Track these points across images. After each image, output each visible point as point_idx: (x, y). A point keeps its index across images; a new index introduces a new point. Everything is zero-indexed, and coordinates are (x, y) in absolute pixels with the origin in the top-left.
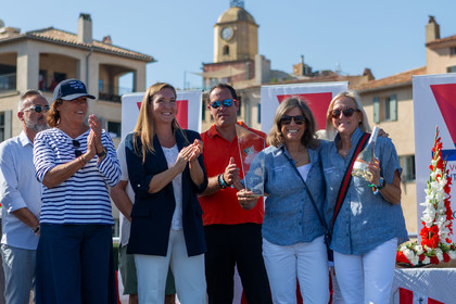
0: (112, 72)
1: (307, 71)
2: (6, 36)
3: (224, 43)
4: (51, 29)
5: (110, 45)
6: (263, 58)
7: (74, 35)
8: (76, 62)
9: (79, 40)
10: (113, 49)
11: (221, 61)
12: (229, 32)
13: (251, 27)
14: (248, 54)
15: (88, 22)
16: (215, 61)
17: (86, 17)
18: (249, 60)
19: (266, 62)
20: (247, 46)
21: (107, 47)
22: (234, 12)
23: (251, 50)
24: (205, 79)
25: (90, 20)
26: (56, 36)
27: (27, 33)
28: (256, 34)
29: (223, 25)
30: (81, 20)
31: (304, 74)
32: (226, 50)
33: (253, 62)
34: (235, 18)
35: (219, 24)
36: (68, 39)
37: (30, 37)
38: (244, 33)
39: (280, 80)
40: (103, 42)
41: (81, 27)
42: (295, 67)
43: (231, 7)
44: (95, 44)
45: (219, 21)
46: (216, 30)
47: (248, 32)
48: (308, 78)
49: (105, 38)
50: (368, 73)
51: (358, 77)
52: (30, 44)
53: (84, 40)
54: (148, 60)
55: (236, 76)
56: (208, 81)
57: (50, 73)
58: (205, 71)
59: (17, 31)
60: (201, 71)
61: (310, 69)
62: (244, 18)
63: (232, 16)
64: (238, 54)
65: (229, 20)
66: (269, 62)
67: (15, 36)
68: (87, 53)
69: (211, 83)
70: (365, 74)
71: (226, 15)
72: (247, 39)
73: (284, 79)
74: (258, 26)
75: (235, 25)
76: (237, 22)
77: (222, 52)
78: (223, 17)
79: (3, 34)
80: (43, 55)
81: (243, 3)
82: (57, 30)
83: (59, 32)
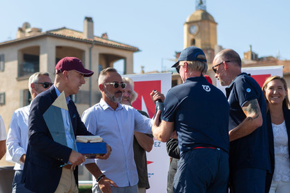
0: (108, 59)
1: (254, 57)
2: (32, 35)
3: (192, 37)
4: (64, 28)
5: (107, 40)
6: (221, 47)
7: (81, 32)
8: (82, 52)
9: (84, 37)
10: (109, 42)
12: (195, 29)
13: (212, 25)
14: (209, 45)
15: (90, 23)
17: (89, 20)
18: (210, 49)
20: (209, 39)
21: (104, 41)
22: (199, 14)
23: (212, 42)
25: (92, 22)
26: (68, 34)
27: (47, 32)
28: (215, 30)
29: (190, 24)
30: (86, 22)
31: (252, 59)
32: (193, 42)
33: (213, 50)
34: (200, 18)
35: (187, 23)
36: (76, 35)
37: (49, 35)
38: (206, 29)
40: (102, 38)
41: (86, 27)
42: (245, 54)
43: (197, 9)
44: (96, 39)
45: (188, 20)
46: (186, 27)
47: (209, 28)
48: (255, 62)
49: (104, 35)
52: (49, 40)
53: (88, 36)
54: (135, 50)
59: (39, 31)
60: (175, 58)
61: (256, 56)
62: (206, 17)
63: (197, 16)
64: (202, 45)
65: (194, 19)
67: (38, 34)
68: (90, 46)
71: (193, 16)
72: (209, 34)
74: (216, 24)
75: (199, 23)
76: (201, 21)
77: (190, 43)
78: (191, 18)
79: (29, 32)
80: (58, 48)
81: (205, 7)
82: (68, 29)
83: (70, 31)
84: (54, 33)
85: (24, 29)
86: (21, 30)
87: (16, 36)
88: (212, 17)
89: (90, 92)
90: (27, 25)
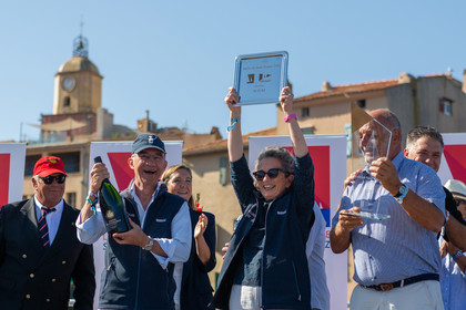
1: (152, 127)
3: (65, 94)
6: (105, 111)
11: (61, 112)
12: (70, 84)
13: (94, 78)
14: (90, 106)
16: (55, 112)
18: (91, 113)
19: (109, 116)
20: (90, 98)
22: (77, 61)
23: (94, 103)
24: (43, 131)
28: (99, 86)
29: (64, 75)
31: (149, 130)
32: (67, 102)
33: (95, 115)
34: (78, 68)
35: (60, 74)
38: (87, 84)
39: (123, 136)
42: (139, 122)
43: (75, 55)
45: (61, 70)
46: (57, 80)
47: (91, 83)
50: (215, 131)
51: (205, 135)
55: (77, 130)
56: (46, 134)
60: (39, 123)
61: (155, 125)
62: (87, 67)
63: (75, 65)
64: (79, 106)
65: (71, 69)
66: (111, 116)
69: (49, 136)
70: (212, 133)
71: (68, 64)
72: (90, 91)
73: (128, 134)
74: (101, 78)
75: (77, 76)
76: (79, 72)
77: (62, 103)
78: (66, 66)
81: (86, 52)
88: (95, 67)
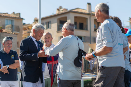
2: (63, 12)
4: (78, 8)
7: (85, 10)
8: (86, 19)
9: (87, 12)
15: (90, 6)
17: (89, 4)
25: (91, 5)
26: (79, 11)
27: (70, 10)
30: (88, 5)
36: (83, 11)
37: (71, 11)
41: (88, 7)
52: (71, 14)
53: (89, 11)
57: (78, 23)
58: (130, 20)
59: (67, 10)
67: (66, 11)
68: (90, 16)
79: (62, 11)
80: (75, 17)
82: (80, 9)
83: (81, 10)
84: (73, 11)
85: (59, 9)
86: (58, 10)
87: (56, 12)
89: (90, 37)
90: (61, 7)
